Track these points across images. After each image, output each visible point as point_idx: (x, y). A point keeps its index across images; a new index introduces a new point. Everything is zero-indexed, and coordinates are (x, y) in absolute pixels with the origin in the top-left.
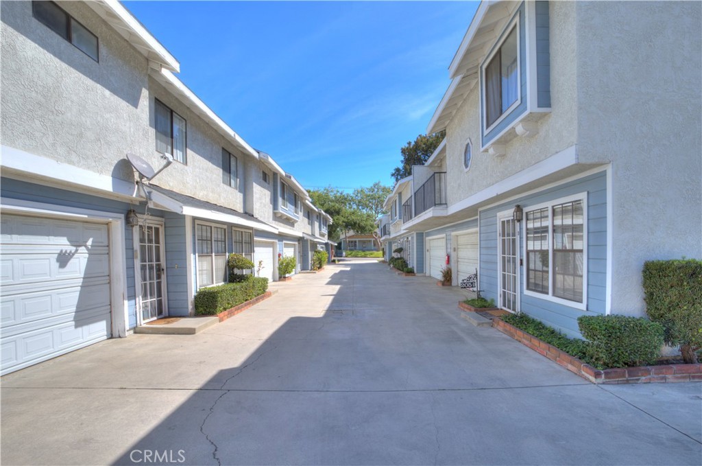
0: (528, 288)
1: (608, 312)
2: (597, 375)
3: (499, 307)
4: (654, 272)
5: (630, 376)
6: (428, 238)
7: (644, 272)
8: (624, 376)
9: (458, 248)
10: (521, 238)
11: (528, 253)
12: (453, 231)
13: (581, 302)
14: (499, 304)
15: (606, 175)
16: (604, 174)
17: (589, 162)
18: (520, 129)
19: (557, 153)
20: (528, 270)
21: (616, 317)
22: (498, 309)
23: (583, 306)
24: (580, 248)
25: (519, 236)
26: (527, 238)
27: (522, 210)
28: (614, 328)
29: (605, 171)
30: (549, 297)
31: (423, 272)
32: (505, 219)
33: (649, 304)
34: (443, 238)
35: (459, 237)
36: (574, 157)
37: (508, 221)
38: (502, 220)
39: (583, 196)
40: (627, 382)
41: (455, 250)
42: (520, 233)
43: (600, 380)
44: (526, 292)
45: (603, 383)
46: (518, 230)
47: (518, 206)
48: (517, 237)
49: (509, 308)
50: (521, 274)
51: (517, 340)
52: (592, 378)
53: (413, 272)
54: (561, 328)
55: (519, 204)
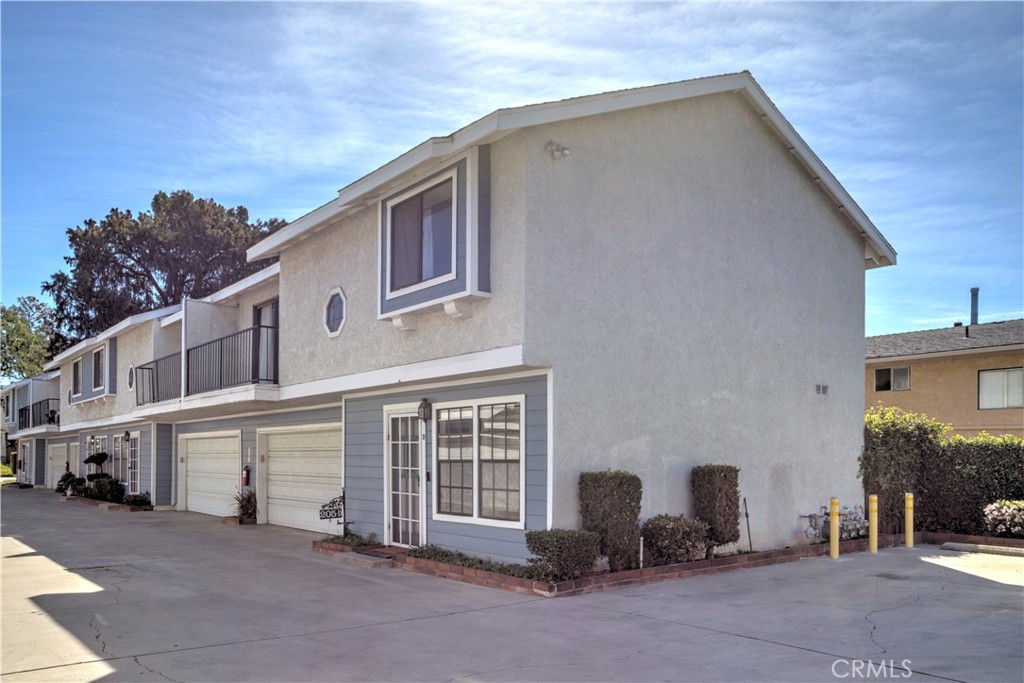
0: (439, 511)
1: (549, 527)
2: (551, 589)
3: (386, 543)
4: (589, 483)
5: (576, 587)
6: (181, 436)
7: (580, 483)
8: (571, 588)
9: (269, 457)
10: (428, 444)
11: (439, 463)
12: (260, 426)
13: (518, 520)
14: (387, 539)
15: (546, 380)
16: (544, 378)
17: (533, 365)
18: (450, 308)
19: (498, 347)
20: (439, 486)
21: (558, 531)
22: (384, 547)
23: (520, 525)
24: (516, 457)
25: (424, 441)
26: (438, 440)
27: (431, 405)
28: (563, 539)
29: (546, 375)
30: (475, 520)
31: (170, 504)
32: (400, 416)
33: (584, 516)
34: (236, 437)
35: (270, 437)
36: (521, 357)
37: (405, 420)
38: (394, 416)
39: (520, 399)
40: (574, 594)
41: (262, 459)
42: (427, 436)
43: (553, 594)
44: (436, 517)
45: (556, 597)
46: (424, 432)
47: (425, 400)
48: (422, 444)
49: (406, 541)
50: (429, 493)
51: (440, 576)
52: (546, 593)
53: (149, 503)
54: (492, 556)
55: (426, 396)
